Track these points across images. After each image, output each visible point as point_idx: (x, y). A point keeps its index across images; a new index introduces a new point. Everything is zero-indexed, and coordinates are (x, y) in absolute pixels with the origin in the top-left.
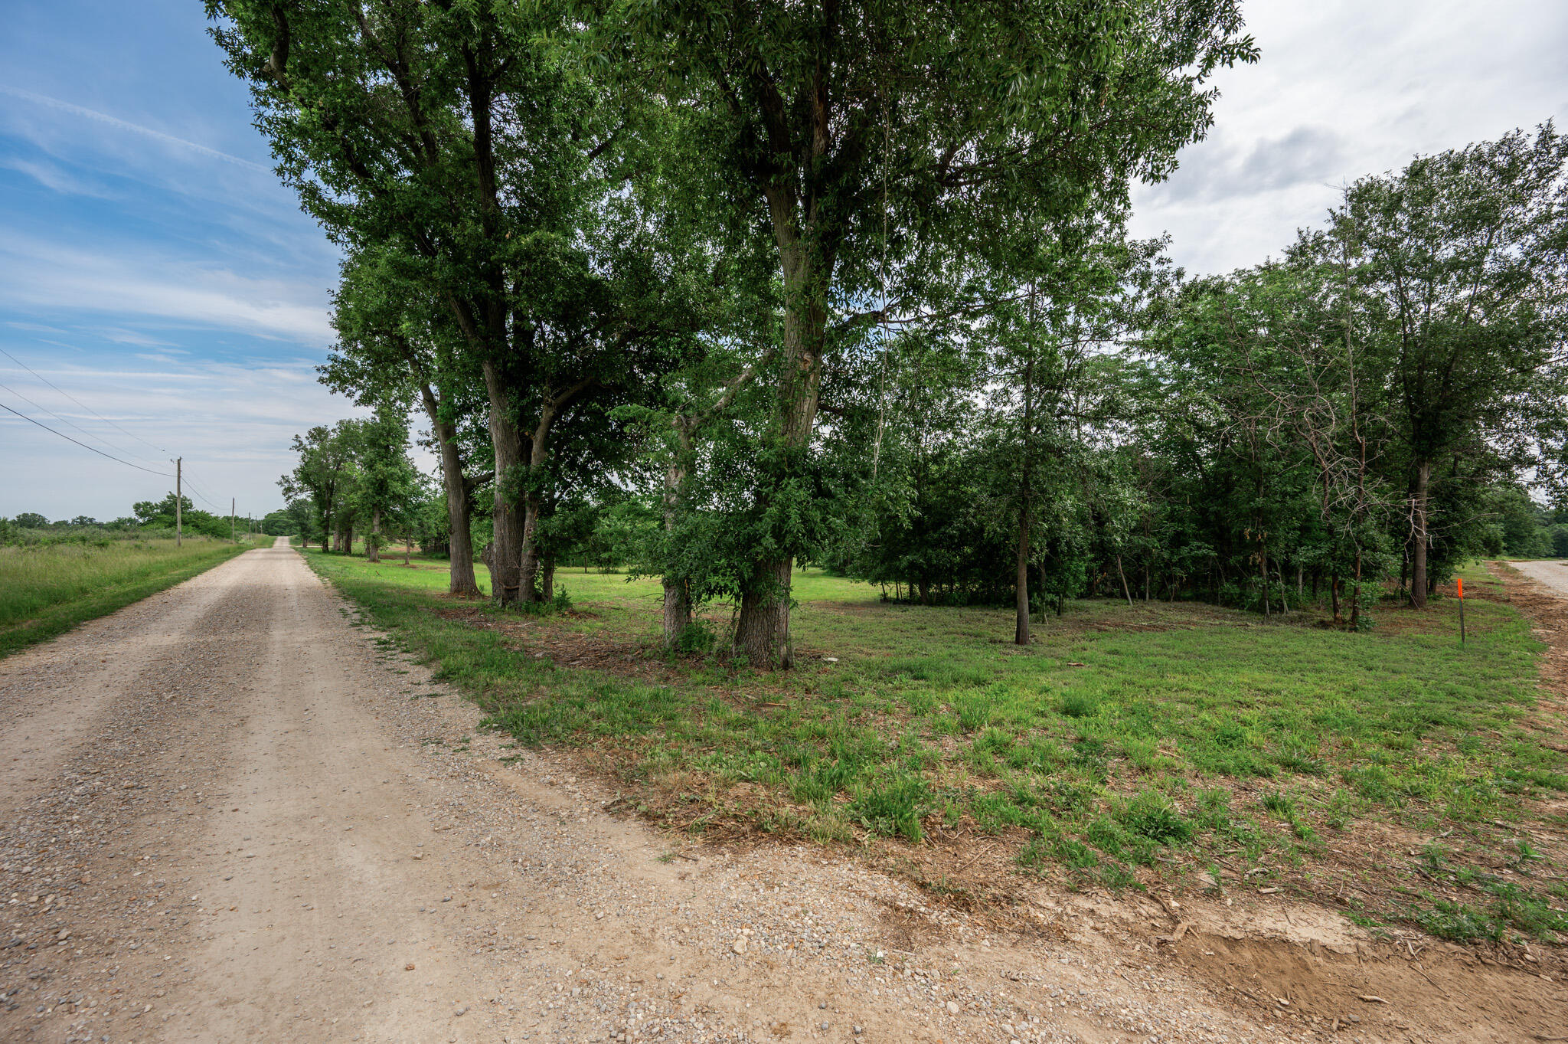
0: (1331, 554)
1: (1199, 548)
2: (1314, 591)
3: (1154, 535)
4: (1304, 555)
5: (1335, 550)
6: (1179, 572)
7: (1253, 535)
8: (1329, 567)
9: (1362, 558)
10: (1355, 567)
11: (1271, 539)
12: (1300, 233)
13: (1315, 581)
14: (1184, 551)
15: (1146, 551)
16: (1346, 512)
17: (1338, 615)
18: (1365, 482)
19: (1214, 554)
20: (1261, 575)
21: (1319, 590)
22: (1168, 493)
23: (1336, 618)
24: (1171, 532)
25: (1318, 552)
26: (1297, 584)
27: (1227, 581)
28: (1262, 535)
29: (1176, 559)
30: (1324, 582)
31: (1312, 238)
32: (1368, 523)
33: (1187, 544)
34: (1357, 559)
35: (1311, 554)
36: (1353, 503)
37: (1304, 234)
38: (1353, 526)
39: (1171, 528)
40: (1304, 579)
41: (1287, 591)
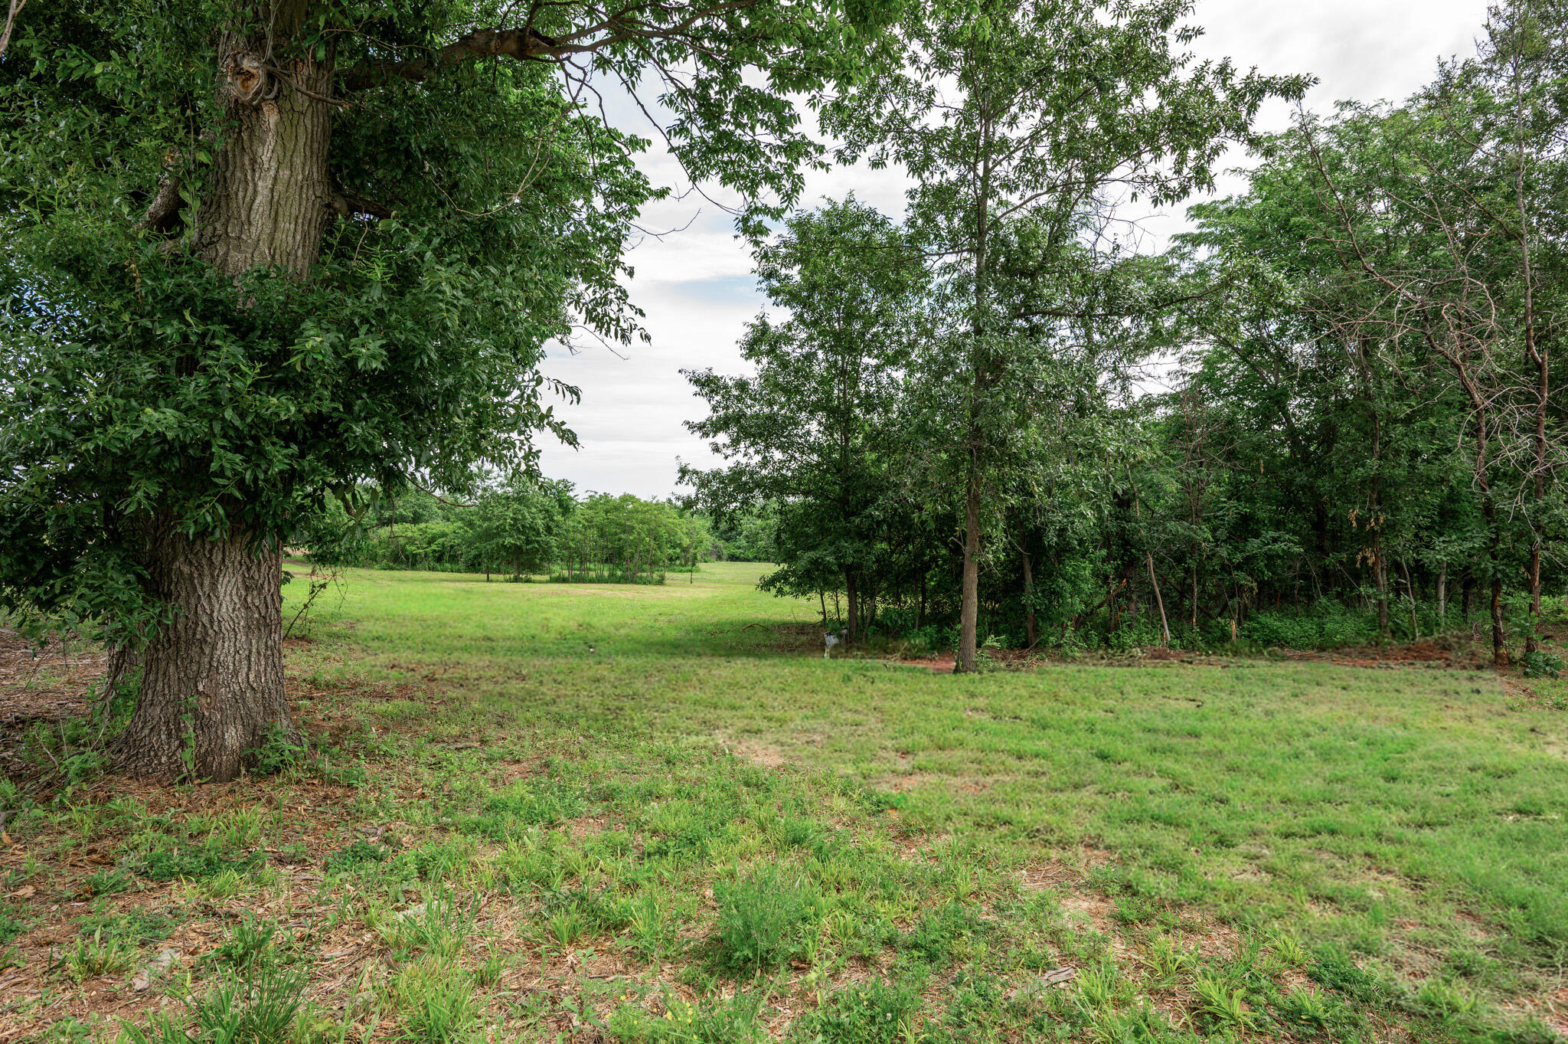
0: (1490, 548)
1: (1275, 540)
2: (1464, 611)
3: (1207, 520)
4: (1444, 551)
5: (1495, 541)
6: (1243, 578)
7: (1362, 521)
8: (1485, 571)
9: (1542, 555)
10: (1530, 569)
11: (1391, 527)
12: (1442, 65)
13: (1466, 596)
14: (1253, 545)
15: (1194, 546)
16: (1514, 478)
17: (1502, 651)
18: (1548, 427)
19: (1298, 550)
20: (1374, 583)
21: (1472, 608)
22: (1231, 455)
23: (1497, 655)
24: (1231, 517)
25: (1468, 545)
26: (1438, 600)
27: (1325, 592)
28: (1377, 519)
29: (1238, 558)
30: (1481, 597)
31: (1459, 72)
32: (1553, 496)
33: (1257, 536)
34: (1533, 556)
35: (1454, 548)
36: (1528, 462)
37: (1447, 67)
38: (1527, 500)
39: (1233, 510)
40: (1448, 590)
41: (1417, 609)
